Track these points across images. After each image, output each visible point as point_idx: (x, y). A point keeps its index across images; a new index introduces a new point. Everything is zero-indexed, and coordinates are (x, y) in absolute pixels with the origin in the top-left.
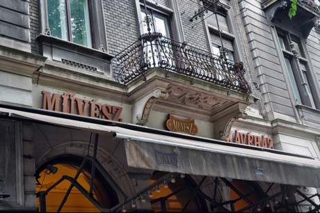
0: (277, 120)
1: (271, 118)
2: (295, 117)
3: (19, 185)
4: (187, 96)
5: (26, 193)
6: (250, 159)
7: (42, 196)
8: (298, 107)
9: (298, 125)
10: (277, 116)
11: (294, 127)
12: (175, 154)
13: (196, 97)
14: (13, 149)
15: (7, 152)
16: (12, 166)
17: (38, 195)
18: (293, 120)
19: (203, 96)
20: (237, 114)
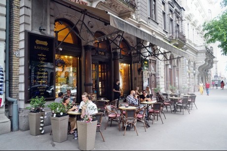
0: (141, 22)
1: (139, 20)
2: (147, 22)
3: (48, 27)
4: (113, 4)
5: (51, 30)
6: (144, 32)
7: (56, 32)
8: (149, 18)
9: (147, 25)
10: (141, 20)
11: (146, 26)
12: (123, 24)
13: (116, 5)
14: (46, 11)
15: (44, 12)
16: (46, 19)
17: (55, 32)
18: (146, 23)
19: (119, 6)
20: (129, 16)
